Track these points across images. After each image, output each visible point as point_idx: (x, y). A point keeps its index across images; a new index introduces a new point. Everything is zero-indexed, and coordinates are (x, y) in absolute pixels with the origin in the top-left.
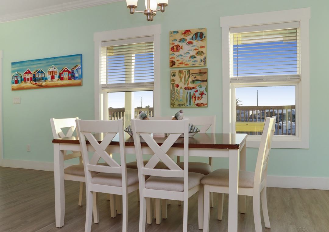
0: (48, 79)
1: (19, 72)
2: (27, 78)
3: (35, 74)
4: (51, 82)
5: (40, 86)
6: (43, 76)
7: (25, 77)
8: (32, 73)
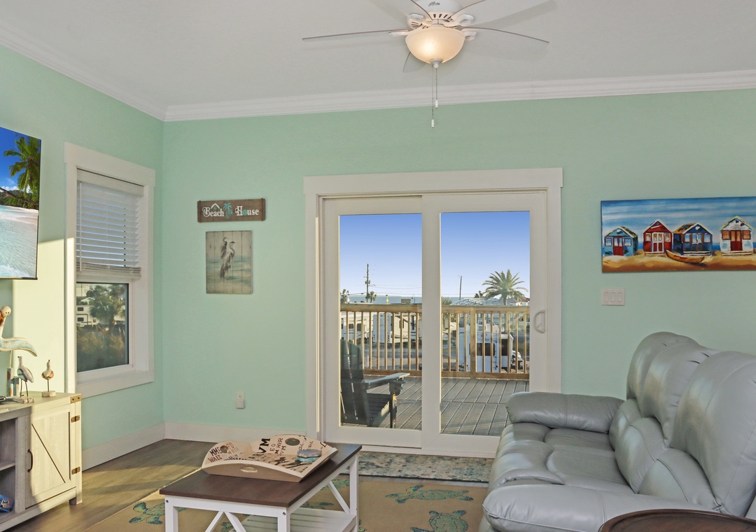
0: (723, 250)
1: (627, 227)
2: (653, 242)
3: (680, 235)
4: (730, 257)
5: (698, 266)
6: (707, 240)
7: (648, 239)
8: (670, 232)
